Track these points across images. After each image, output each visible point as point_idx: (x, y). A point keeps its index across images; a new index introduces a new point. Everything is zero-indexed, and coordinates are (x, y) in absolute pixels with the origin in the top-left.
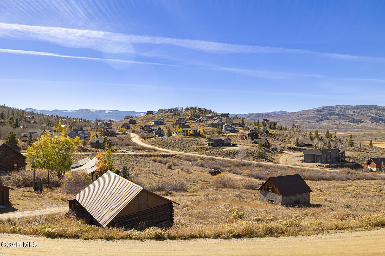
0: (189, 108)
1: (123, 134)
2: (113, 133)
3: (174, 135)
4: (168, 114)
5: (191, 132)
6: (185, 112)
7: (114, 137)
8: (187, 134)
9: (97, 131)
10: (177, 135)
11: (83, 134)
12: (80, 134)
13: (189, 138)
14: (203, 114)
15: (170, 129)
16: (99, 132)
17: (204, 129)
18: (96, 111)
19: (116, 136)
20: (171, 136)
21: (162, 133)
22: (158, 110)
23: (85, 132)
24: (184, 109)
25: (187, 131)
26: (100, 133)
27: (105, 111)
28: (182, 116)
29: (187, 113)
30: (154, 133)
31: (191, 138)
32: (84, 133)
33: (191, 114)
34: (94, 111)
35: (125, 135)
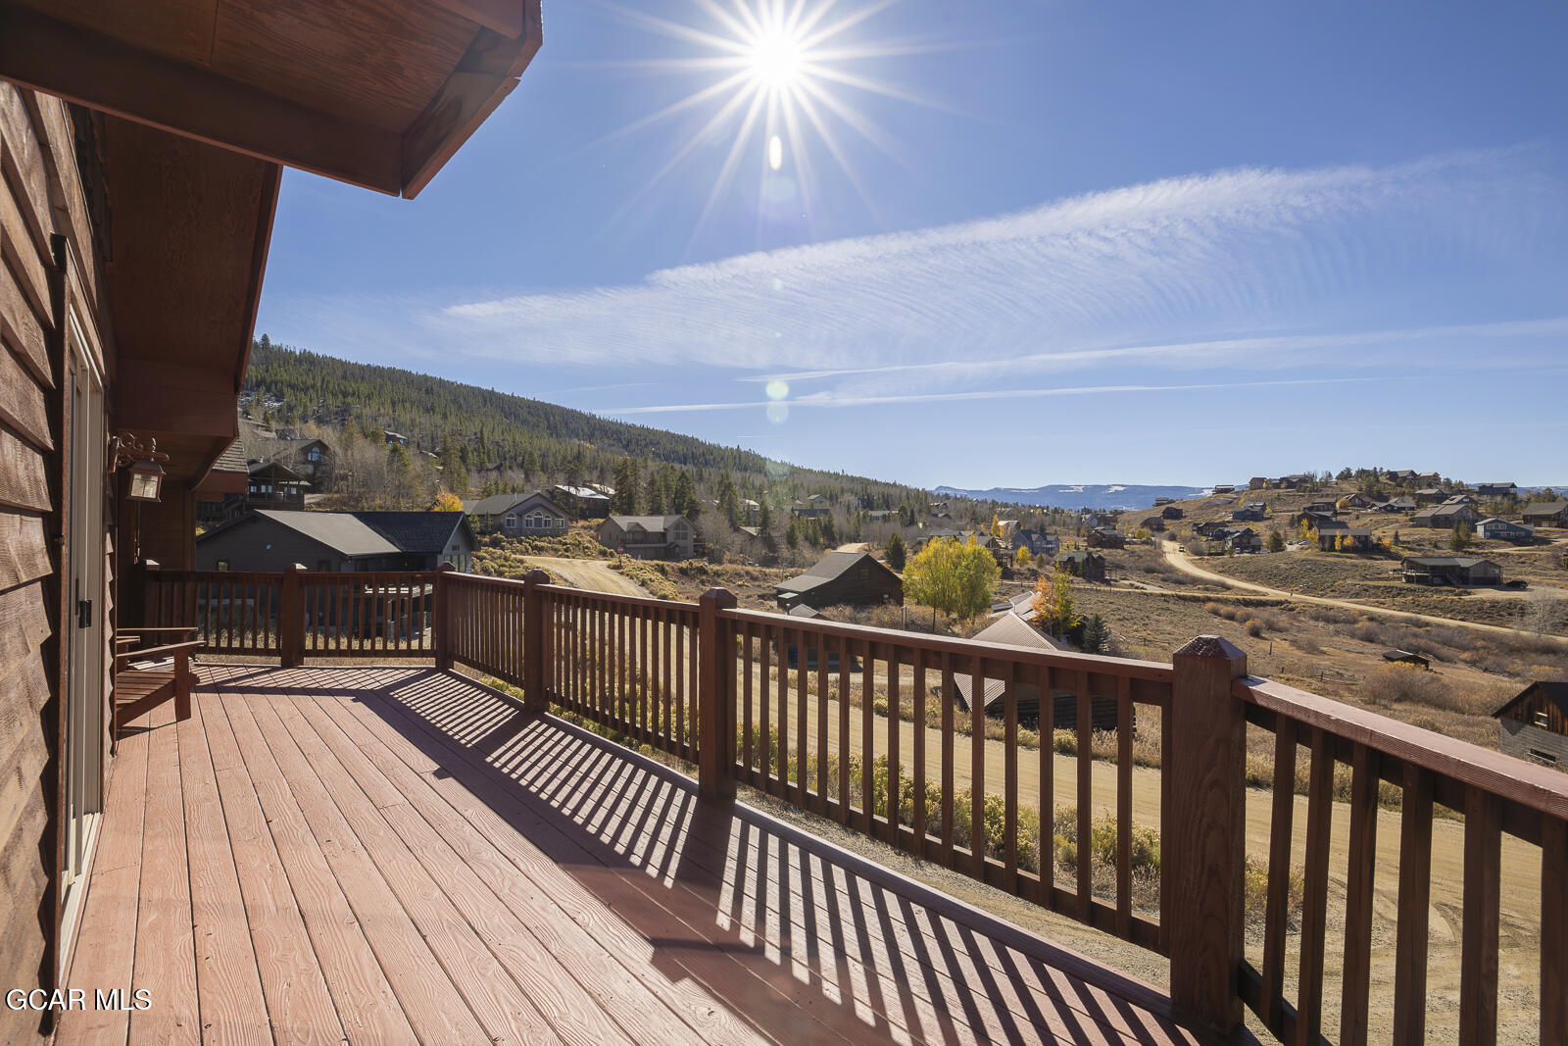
0: (1353, 473)
1: (1144, 543)
2: (1115, 541)
3: (1289, 548)
4: (1280, 491)
5: (1348, 542)
6: (1337, 484)
7: (1119, 550)
8: (1332, 545)
9: (1078, 536)
10: (1302, 549)
11: (1043, 542)
12: (1037, 540)
13: (1338, 556)
14: (1403, 489)
15: (1281, 532)
16: (1083, 536)
17: (1397, 532)
18: (1086, 488)
19: (1123, 548)
20: (1283, 550)
21: (1253, 541)
22: (1247, 483)
23: (1049, 538)
24: (1335, 475)
25: (1333, 538)
26: (1085, 541)
27: (1109, 487)
28: (1327, 495)
29: (1345, 486)
30: (1230, 543)
31: (1348, 557)
32: (1046, 539)
33: (1360, 489)
34: (1080, 488)
35: (1147, 547)
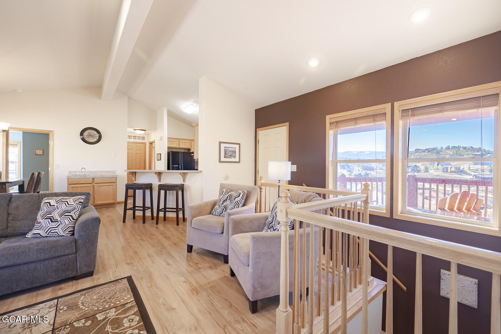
0: (450, 147)
1: (380, 169)
2: (372, 168)
3: (431, 171)
4: (425, 153)
5: (453, 169)
6: (445, 151)
7: (373, 171)
8: (447, 170)
9: (359, 167)
10: (435, 171)
11: (349, 169)
12: (347, 168)
13: (449, 174)
14: (469, 153)
15: (428, 166)
16: (360, 167)
17: (469, 166)
18: (357, 152)
19: (374, 171)
20: (428, 172)
21: (418, 169)
22: (414, 150)
23: (350, 167)
24: (444, 148)
25: (447, 168)
27: (365, 152)
28: (442, 154)
29: (448, 151)
30: (410, 169)
31: (453, 174)
33: (453, 153)
34: (356, 152)
35: (382, 170)
